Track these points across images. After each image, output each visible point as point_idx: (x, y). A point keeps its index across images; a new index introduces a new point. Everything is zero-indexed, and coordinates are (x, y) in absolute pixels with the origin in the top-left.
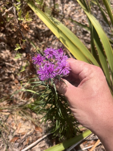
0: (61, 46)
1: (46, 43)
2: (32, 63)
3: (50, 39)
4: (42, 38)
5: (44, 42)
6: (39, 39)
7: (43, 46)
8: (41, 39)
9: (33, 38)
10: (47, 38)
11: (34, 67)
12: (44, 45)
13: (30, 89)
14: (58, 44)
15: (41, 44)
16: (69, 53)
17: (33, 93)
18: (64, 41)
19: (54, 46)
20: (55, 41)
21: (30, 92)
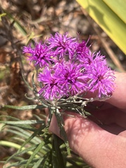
0: (85, 29)
1: (48, 21)
2: (18, 71)
3: (59, 11)
4: (37, 8)
5: (43, 19)
6: (29, 12)
7: (41, 28)
8: (35, 11)
9: (14, 8)
10: (51, 10)
11: (22, 83)
12: (44, 26)
13: (7, 138)
14: (79, 23)
15: (36, 23)
16: (106, 45)
17: (16, 150)
18: (100, 16)
19: (67, 29)
20: (70, 17)
21: (8, 147)
